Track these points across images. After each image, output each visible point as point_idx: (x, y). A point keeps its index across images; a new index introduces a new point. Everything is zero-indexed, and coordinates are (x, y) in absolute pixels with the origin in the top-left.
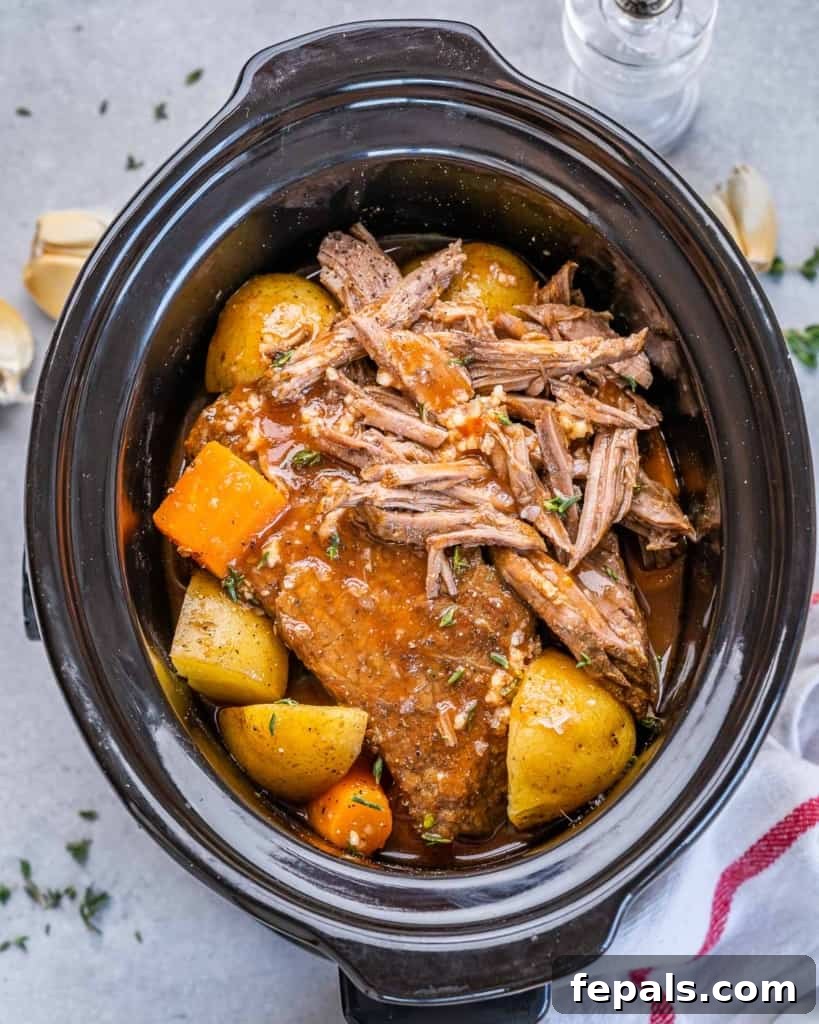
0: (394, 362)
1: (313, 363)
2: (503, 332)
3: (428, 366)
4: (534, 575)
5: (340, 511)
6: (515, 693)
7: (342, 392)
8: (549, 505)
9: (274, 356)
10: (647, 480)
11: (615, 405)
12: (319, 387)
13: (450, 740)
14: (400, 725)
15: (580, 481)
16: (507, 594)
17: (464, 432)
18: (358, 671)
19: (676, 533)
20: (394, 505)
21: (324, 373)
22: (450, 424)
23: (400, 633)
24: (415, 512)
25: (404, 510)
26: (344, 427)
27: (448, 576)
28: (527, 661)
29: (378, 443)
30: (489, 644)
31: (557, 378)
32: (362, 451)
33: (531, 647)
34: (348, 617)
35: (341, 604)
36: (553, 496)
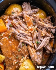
0: (25, 18)
1: (16, 15)
2: (39, 20)
3: (29, 20)
4: (31, 49)
5: (12, 33)
6: (23, 62)
7: (18, 20)
8: (36, 42)
9: (12, 12)
10: (49, 44)
11: (49, 34)
12: (16, 18)
13: (14, 64)
14: (9, 60)
15: (41, 41)
16: (27, 50)
17: (30, 30)
18: (6, 52)
19: (50, 51)
20: (18, 35)
21: (17, 17)
22: (29, 28)
23: (13, 50)
24: (20, 36)
25: (19, 36)
26: (17, 24)
27: (21, 45)
28: (26, 59)
29: (20, 27)
30: (23, 55)
31: (44, 28)
32: (17, 27)
33: (27, 58)
34: (8, 46)
35: (8, 44)
36: (37, 41)
